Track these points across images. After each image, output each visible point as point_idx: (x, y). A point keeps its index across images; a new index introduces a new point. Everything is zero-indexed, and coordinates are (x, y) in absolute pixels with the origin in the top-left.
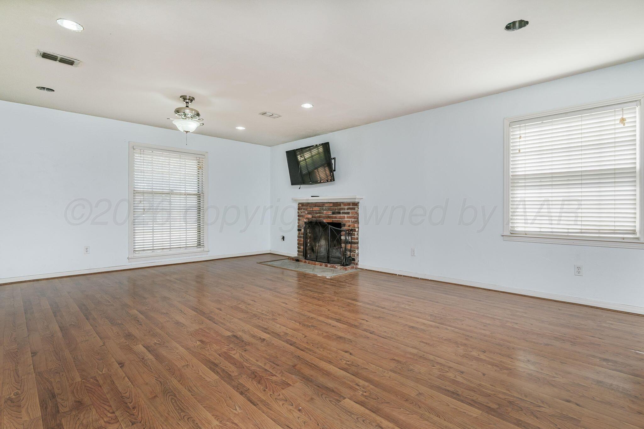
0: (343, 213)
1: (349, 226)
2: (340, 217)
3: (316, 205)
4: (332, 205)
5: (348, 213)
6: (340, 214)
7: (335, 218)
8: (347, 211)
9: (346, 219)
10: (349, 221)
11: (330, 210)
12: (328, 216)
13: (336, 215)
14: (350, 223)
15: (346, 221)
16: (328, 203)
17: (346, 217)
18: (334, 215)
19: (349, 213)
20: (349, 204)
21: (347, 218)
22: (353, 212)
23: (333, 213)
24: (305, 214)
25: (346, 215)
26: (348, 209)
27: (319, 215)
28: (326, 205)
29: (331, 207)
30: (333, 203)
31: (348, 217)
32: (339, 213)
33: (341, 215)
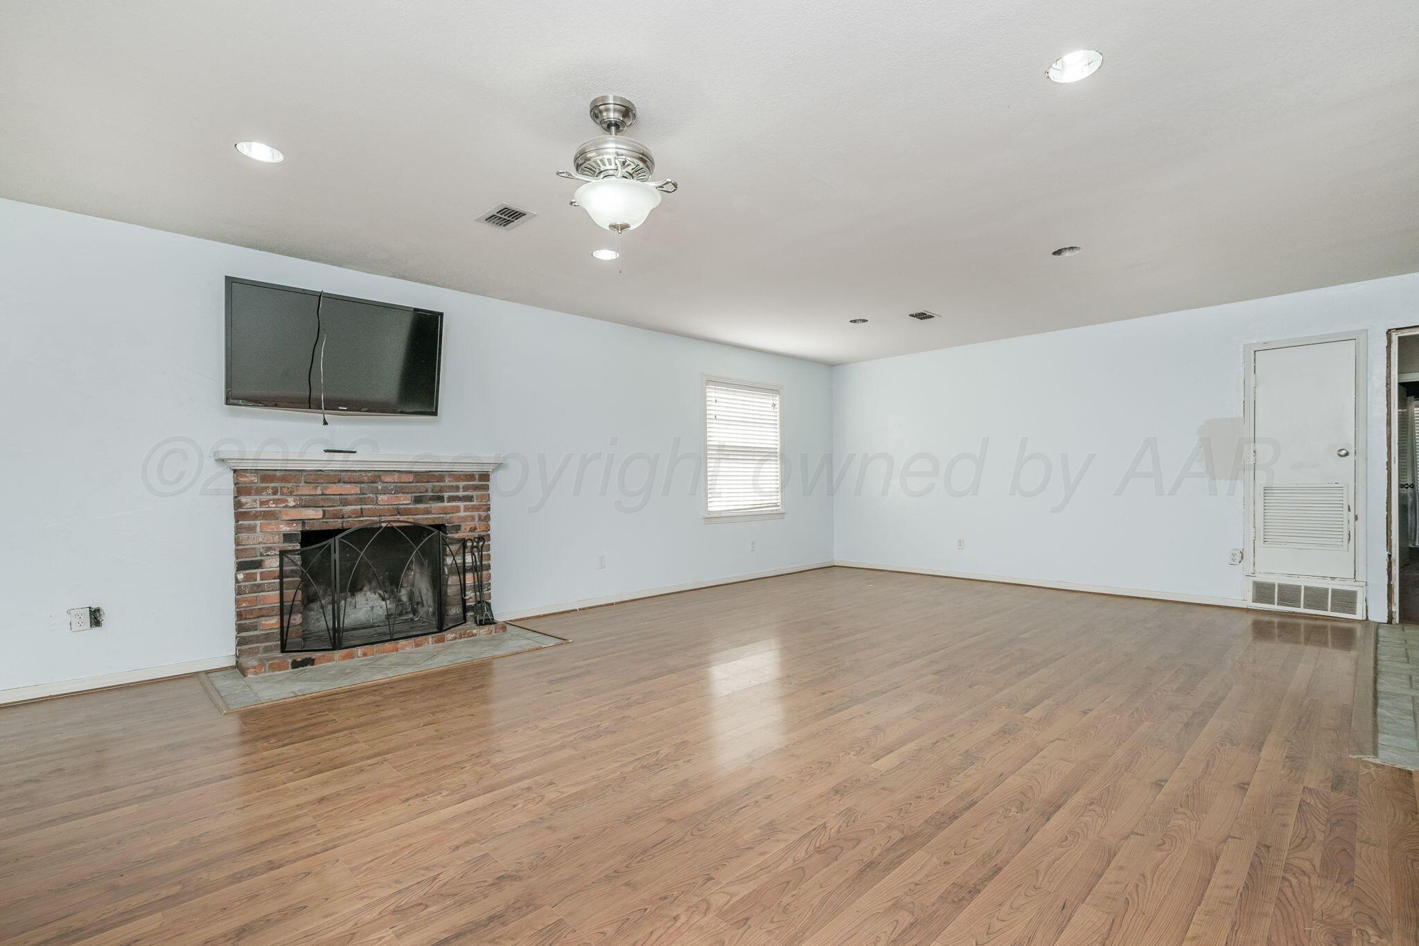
0: (451, 499)
1: (473, 529)
2: (445, 508)
3: (337, 477)
4: (411, 478)
5: (470, 499)
6: (443, 501)
7: (427, 512)
8: (466, 493)
9: (461, 514)
10: (473, 518)
11: (403, 493)
12: (397, 509)
13: (428, 506)
14: (476, 522)
15: (464, 519)
16: (397, 475)
17: (462, 509)
18: (421, 506)
19: (472, 497)
20: (470, 477)
21: (465, 511)
22: (484, 495)
23: (418, 500)
24: (286, 506)
25: (461, 504)
26: (466, 488)
27: (359, 507)
28: (388, 479)
29: (410, 483)
30: (416, 473)
31: (466, 509)
32: (441, 499)
33: (446, 504)
